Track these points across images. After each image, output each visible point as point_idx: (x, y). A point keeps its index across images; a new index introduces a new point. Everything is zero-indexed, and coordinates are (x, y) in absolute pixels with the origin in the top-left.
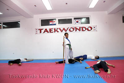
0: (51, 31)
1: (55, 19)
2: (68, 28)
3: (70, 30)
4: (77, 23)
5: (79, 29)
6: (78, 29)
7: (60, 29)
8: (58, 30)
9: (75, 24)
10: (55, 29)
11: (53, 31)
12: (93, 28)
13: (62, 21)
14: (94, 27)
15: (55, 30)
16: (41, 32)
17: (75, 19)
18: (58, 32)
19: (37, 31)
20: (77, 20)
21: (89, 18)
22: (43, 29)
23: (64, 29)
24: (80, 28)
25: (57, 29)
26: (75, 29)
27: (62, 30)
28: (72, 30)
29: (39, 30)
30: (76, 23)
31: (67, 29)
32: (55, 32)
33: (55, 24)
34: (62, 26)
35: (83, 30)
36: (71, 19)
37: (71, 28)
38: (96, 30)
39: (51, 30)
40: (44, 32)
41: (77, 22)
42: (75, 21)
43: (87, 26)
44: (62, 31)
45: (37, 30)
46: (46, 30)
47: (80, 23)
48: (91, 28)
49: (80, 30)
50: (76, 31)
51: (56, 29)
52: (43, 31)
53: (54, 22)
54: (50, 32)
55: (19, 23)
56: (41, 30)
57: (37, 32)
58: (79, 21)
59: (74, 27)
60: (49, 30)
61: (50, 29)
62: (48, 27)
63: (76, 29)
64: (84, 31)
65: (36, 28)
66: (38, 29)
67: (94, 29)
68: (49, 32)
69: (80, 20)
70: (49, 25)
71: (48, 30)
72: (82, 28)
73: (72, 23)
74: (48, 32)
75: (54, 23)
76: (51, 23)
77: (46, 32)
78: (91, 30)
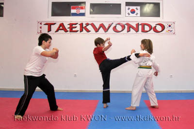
0: (74, 29)
1: (84, 3)
2: (110, 23)
3: (115, 29)
4: (131, 15)
5: (135, 26)
6: (133, 28)
7: (93, 25)
8: (90, 27)
9: (127, 15)
10: (81, 25)
11: (78, 28)
12: (166, 26)
13: (98, 8)
14: (170, 26)
15: (83, 28)
16: (49, 30)
17: (128, 4)
18: (88, 31)
19: (41, 27)
20: (132, 8)
21: (159, 4)
22: (54, 24)
23: (102, 26)
24: (138, 25)
25: (87, 24)
26: (126, 26)
27: (97, 27)
28: (119, 28)
29: (47, 26)
30: (129, 14)
31: (109, 27)
32: (81, 31)
33: (83, 14)
35: (143, 31)
36: (120, 4)
37: (119, 24)
38: (173, 32)
39: (74, 26)
40: (57, 31)
41: (133, 12)
42: (129, 9)
43: (153, 21)
44: (97, 30)
45: (42, 26)
46: (62, 25)
47: (139, 15)
48: (163, 27)
49: (137, 30)
50: (129, 31)
51: (84, 25)
52: (54, 28)
53: (82, 8)
54: (71, 31)
55: (2, 5)
56: (50, 25)
57: (42, 29)
58: (137, 9)
59: (124, 23)
60: (69, 26)
61: (71, 25)
62: (66, 20)
63: (130, 27)
64: (147, 32)
65: (40, 20)
66: (43, 23)
68: (68, 30)
69: (139, 8)
70: (68, 14)
71: (67, 26)
72: (143, 25)
74: (66, 31)
75: (82, 11)
76: (73, 11)
77: (61, 29)
78: (161, 31)
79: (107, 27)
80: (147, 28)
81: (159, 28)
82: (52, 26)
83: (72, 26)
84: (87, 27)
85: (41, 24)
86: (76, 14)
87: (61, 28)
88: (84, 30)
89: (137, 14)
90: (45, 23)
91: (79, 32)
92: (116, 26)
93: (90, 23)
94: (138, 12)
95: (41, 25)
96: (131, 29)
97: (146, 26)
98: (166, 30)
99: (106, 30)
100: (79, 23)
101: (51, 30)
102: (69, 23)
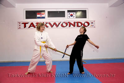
1: (44, 11)
2: (60, 22)
3: (62, 25)
4: (71, 17)
5: (73, 24)
7: (50, 24)
8: (48, 25)
9: (68, 17)
12: (90, 23)
13: (52, 14)
14: (92, 23)
16: (25, 27)
17: (69, 11)
18: (47, 27)
19: (20, 25)
20: (71, 13)
21: (86, 11)
22: (28, 23)
23: (55, 24)
24: (75, 23)
25: (47, 23)
26: (68, 24)
28: (64, 25)
29: (23, 24)
30: (69, 17)
31: (59, 24)
33: (44, 18)
34: (53, 20)
35: (78, 26)
36: (64, 11)
37: (64, 22)
38: (94, 26)
40: (29, 27)
41: (72, 15)
42: (69, 14)
43: (83, 20)
44: (52, 26)
45: (21, 24)
46: (32, 24)
47: (75, 17)
49: (74, 26)
51: (45, 24)
52: (28, 25)
53: (43, 14)
56: (25, 24)
57: (21, 27)
58: (74, 14)
59: (67, 22)
60: (36, 24)
62: (35, 21)
63: (70, 24)
64: (80, 26)
65: (18, 21)
66: (21, 23)
67: (92, 24)
68: (36, 26)
69: (75, 13)
70: (36, 17)
71: (35, 25)
72: (78, 23)
73: (65, 17)
75: (43, 16)
76: (38, 16)
78: (88, 26)
79: (58, 25)
82: (26, 24)
85: (20, 23)
86: (40, 17)
87: (32, 25)
89: (74, 17)
90: (22, 23)
92: (63, 24)
93: (48, 22)
96: (71, 25)
97: (79, 23)
98: (90, 25)
99: (57, 26)
100: (42, 22)
101: (26, 27)
102: (36, 23)
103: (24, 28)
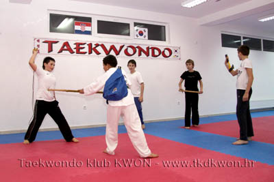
0: (81, 51)
2: (122, 45)
3: (126, 53)
4: (140, 37)
5: (146, 50)
6: (144, 52)
7: (103, 46)
8: (99, 49)
9: (135, 37)
10: (90, 45)
11: (86, 49)
12: (173, 51)
14: (176, 51)
15: (92, 49)
17: (136, 24)
18: (98, 53)
19: (38, 46)
20: (140, 29)
21: (164, 27)
22: (57, 42)
23: (113, 47)
24: (148, 48)
25: (97, 45)
26: (137, 49)
27: (108, 49)
29: (47, 44)
30: (137, 36)
32: (90, 53)
34: (109, 40)
35: (154, 55)
36: (129, 24)
38: (179, 57)
39: (81, 46)
40: (60, 51)
41: (141, 34)
42: (137, 30)
43: (161, 45)
44: (107, 52)
45: (41, 43)
46: (66, 44)
48: (171, 53)
49: (148, 55)
50: (140, 55)
51: (93, 46)
52: (56, 47)
53: (87, 25)
54: (78, 52)
56: (51, 44)
57: (40, 49)
58: (145, 31)
59: (135, 46)
60: (75, 46)
62: (71, 39)
63: (141, 50)
64: (157, 56)
65: (38, 37)
66: (41, 41)
67: (176, 54)
68: (75, 50)
69: (147, 30)
71: (73, 46)
72: (153, 49)
73: (129, 35)
74: (72, 52)
76: (77, 28)
77: (66, 50)
78: (170, 56)
79: (118, 49)
80: (156, 53)
81: (167, 53)
82: (54, 45)
83: (79, 46)
84: (97, 48)
85: (38, 41)
86: (81, 31)
87: (65, 48)
88: (93, 52)
89: (145, 37)
90: (44, 40)
91: (87, 54)
92: (127, 49)
93: (100, 44)
94: (146, 34)
95: (38, 43)
96: (142, 53)
97: (155, 50)
98: (172, 56)
99: (117, 53)
100: (88, 43)
101: (52, 51)
102: (75, 42)
103: (49, 52)
